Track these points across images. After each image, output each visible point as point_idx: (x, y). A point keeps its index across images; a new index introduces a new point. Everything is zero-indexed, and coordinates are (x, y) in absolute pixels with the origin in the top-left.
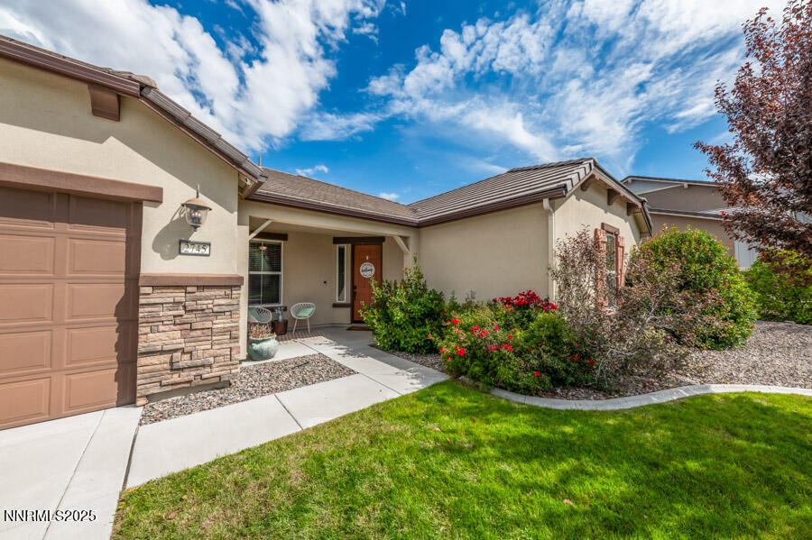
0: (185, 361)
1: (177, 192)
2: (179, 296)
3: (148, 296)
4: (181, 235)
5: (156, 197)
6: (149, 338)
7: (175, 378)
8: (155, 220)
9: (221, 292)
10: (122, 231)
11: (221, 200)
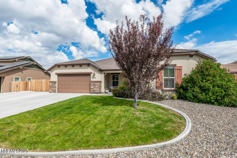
0: (94, 90)
1: (93, 72)
2: (93, 83)
3: (91, 83)
4: (93, 77)
5: (91, 73)
6: (91, 87)
7: (93, 91)
8: (92, 75)
9: (96, 83)
10: (90, 77)
11: (97, 72)
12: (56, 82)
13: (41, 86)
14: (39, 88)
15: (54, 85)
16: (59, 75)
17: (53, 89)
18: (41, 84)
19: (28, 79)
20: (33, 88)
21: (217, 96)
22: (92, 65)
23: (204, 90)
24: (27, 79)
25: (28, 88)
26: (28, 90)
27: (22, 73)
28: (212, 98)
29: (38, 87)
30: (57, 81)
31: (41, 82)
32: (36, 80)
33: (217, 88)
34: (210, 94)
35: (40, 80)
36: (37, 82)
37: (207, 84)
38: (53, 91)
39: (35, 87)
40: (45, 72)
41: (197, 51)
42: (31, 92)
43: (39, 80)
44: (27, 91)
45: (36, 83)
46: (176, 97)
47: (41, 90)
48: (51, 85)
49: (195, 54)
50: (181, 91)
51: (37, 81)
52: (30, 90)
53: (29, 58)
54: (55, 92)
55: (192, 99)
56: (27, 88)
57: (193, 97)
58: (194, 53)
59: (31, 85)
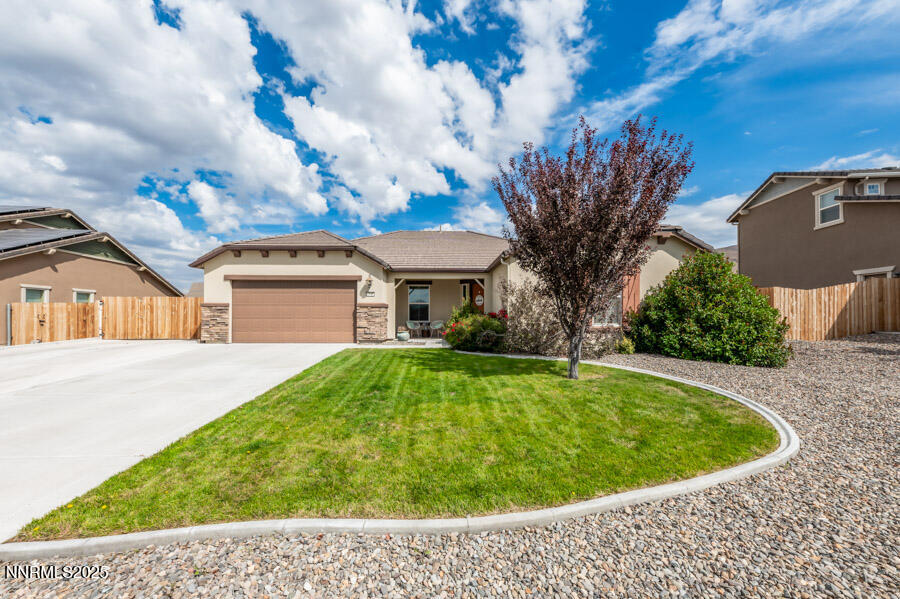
0: (368, 332)
1: (365, 275)
2: (365, 310)
3: (359, 310)
4: (367, 290)
5: (360, 278)
6: (360, 323)
7: (366, 334)
8: (360, 285)
10: (353, 290)
11: (378, 277)
12: (227, 305)
13: (152, 322)
14: (142, 327)
15: (219, 316)
16: (238, 283)
17: (217, 329)
18: (152, 312)
19: (79, 294)
20: (115, 329)
21: (740, 342)
22: (364, 254)
23: (707, 327)
24: (75, 295)
25: (94, 330)
26: (93, 336)
27: (56, 270)
28: (728, 347)
29: (138, 324)
30: (230, 303)
31: (152, 307)
32: (130, 299)
33: (738, 323)
34: (724, 337)
35: (146, 300)
36: (133, 307)
37: (718, 314)
38: (216, 336)
39: (126, 322)
40: (142, 269)
41: (676, 230)
42: (109, 343)
43: (141, 299)
44: (89, 341)
45: (130, 310)
46: (631, 348)
47: (152, 335)
48: (208, 317)
49: (672, 237)
50: (646, 330)
51: (133, 302)
52: (103, 335)
53: (68, 215)
54: (222, 339)
55: (675, 349)
56: (89, 329)
57: (677, 346)
58: (671, 234)
59: (104, 318)
